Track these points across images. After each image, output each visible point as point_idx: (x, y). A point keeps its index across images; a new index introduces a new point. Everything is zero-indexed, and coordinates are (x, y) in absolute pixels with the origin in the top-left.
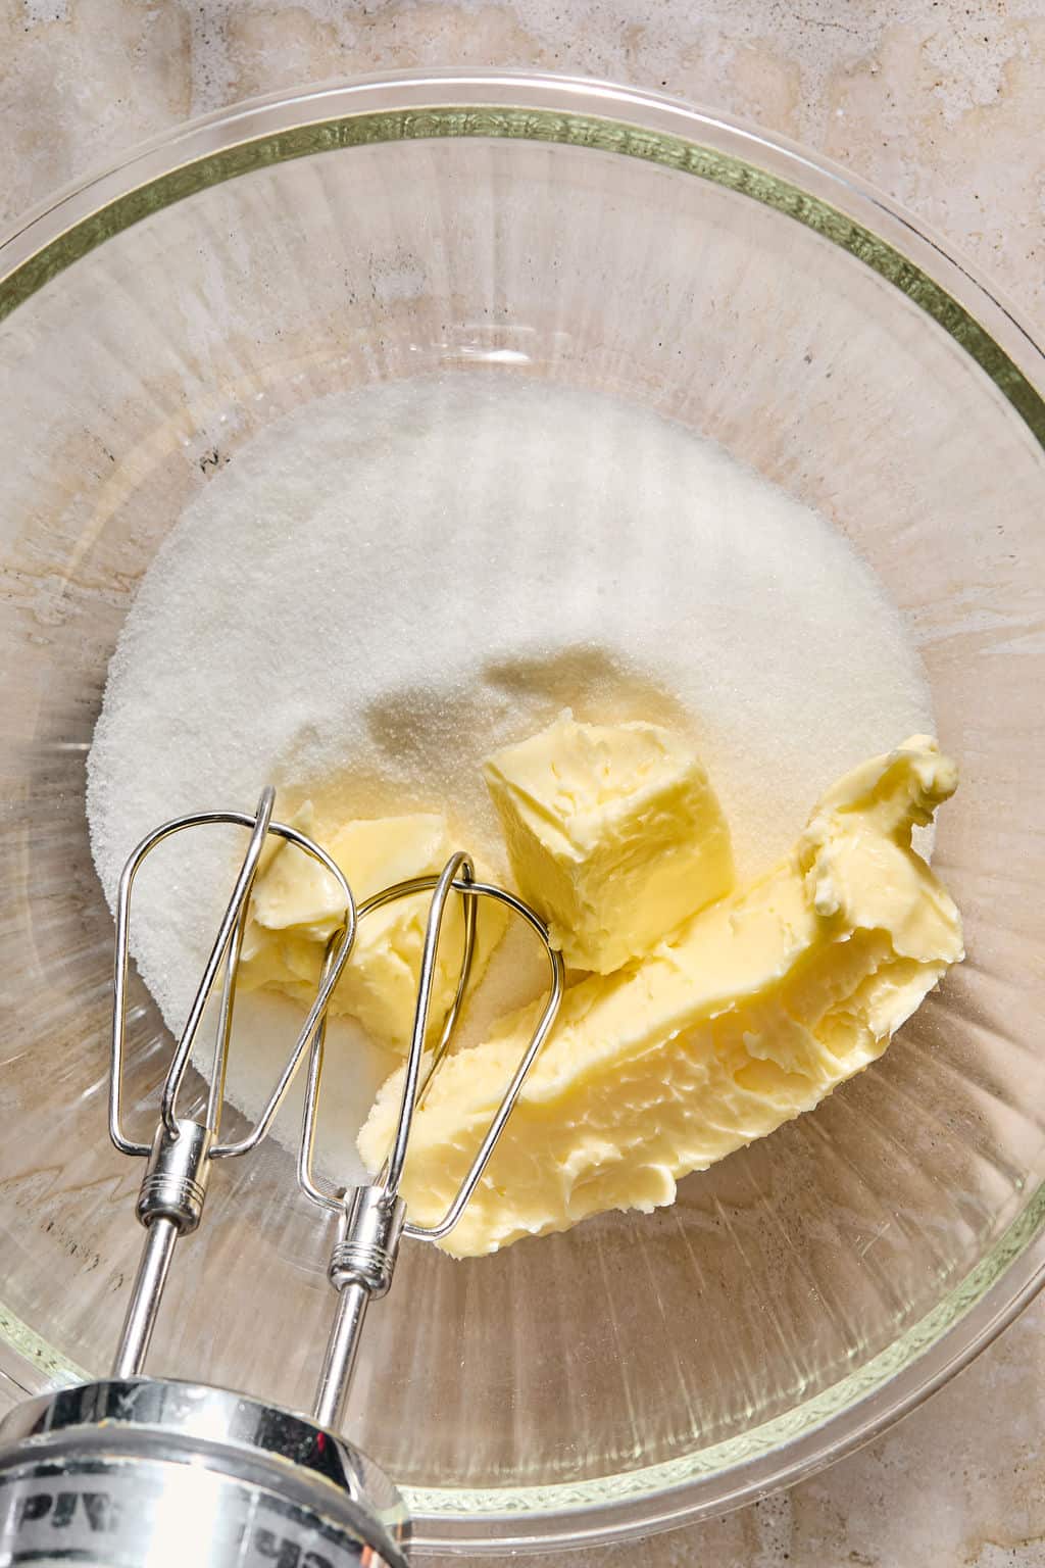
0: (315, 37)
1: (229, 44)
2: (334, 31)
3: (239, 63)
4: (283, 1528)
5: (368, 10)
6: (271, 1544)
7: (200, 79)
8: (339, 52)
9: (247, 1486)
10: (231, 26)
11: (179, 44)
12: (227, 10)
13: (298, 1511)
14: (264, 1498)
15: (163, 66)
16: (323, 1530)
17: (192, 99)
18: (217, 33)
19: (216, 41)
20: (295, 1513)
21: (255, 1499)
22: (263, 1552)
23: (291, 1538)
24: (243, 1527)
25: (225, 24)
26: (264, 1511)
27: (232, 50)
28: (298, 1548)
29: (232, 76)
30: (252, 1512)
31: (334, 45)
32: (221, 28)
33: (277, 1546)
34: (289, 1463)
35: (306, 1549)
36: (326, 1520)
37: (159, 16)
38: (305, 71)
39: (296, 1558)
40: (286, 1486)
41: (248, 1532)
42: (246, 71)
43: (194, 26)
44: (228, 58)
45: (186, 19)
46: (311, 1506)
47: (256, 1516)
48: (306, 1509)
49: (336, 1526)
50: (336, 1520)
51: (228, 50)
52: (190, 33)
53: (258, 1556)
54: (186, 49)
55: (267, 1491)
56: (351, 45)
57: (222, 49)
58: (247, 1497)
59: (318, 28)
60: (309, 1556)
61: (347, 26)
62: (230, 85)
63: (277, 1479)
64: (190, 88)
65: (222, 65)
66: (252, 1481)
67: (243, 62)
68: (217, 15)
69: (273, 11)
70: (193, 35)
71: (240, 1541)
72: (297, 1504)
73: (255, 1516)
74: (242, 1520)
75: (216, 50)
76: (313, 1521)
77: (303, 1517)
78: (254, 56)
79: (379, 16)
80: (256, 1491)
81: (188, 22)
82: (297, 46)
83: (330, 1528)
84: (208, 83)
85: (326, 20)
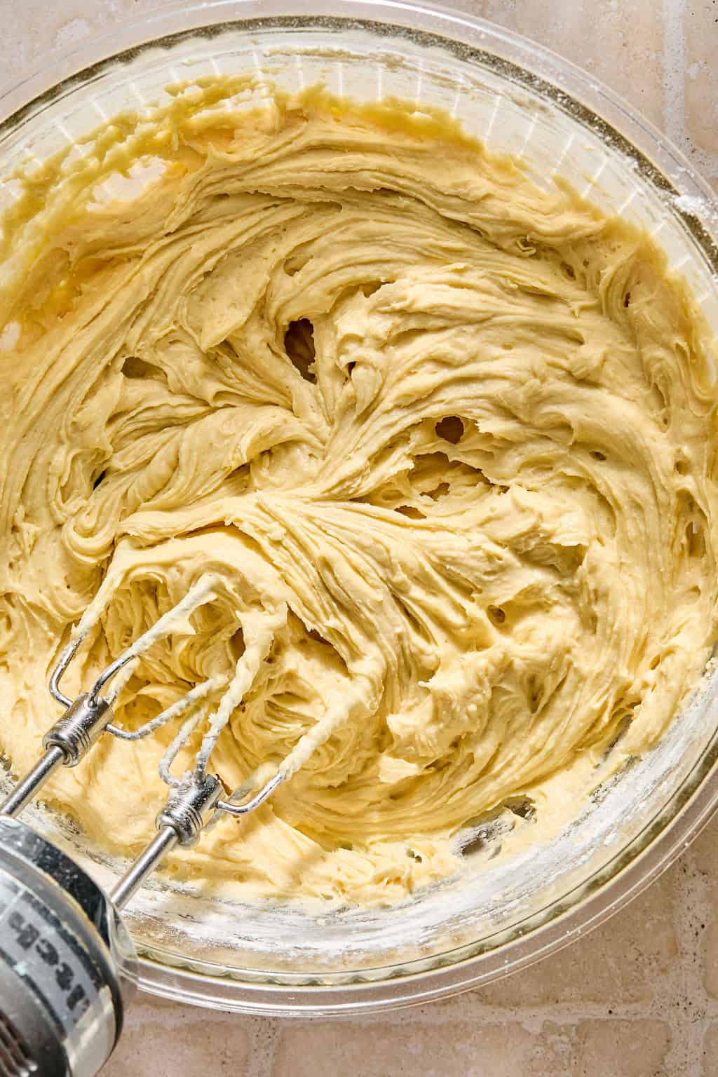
4: (32, 917)
6: (20, 923)
9: (19, 884)
13: (47, 912)
14: (27, 894)
16: (60, 930)
20: (44, 912)
21: (21, 893)
22: (13, 926)
23: (35, 926)
24: (6, 906)
26: (23, 903)
28: (38, 934)
30: (15, 900)
33: (24, 926)
34: (56, 884)
35: (43, 936)
36: (65, 925)
39: (34, 939)
40: (45, 893)
41: (7, 910)
46: (58, 912)
47: (17, 904)
48: (53, 912)
49: (71, 932)
50: (72, 928)
53: (8, 927)
55: (31, 892)
58: (16, 890)
60: (43, 941)
63: (40, 887)
66: (22, 881)
72: (48, 908)
74: (6, 901)
76: (56, 923)
77: (49, 917)
80: (23, 888)
83: (65, 932)
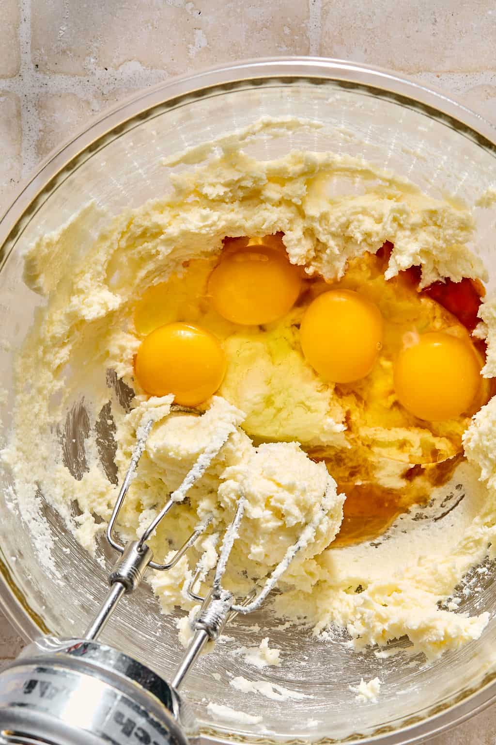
0: (80, 107)
1: (39, 112)
2: (88, 103)
3: (44, 120)
4: (129, 713)
5: (104, 93)
6: (122, 719)
7: (26, 128)
8: (91, 114)
9: (117, 691)
10: (40, 103)
11: (15, 112)
12: (38, 95)
13: (139, 708)
14: (123, 698)
15: (8, 123)
16: (149, 719)
17: (23, 138)
18: (33, 106)
19: (32, 110)
20: (136, 708)
21: (119, 698)
22: (117, 722)
23: (132, 719)
24: (110, 708)
25: (37, 102)
26: (122, 704)
27: (41, 115)
28: (135, 724)
29: (41, 127)
30: (116, 703)
31: (89, 111)
32: (35, 104)
33: (125, 721)
34: (140, 687)
35: (138, 725)
36: (151, 715)
37: (6, 99)
38: (76, 123)
39: (133, 728)
40: (135, 695)
41: (112, 711)
42: (48, 124)
43: (22, 103)
44: (39, 118)
45: (18, 100)
46: (145, 707)
47: (118, 705)
48: (142, 708)
49: (156, 719)
50: (157, 716)
51: (39, 114)
52: (20, 107)
53: (114, 722)
54: (19, 114)
55: (126, 696)
56: (97, 109)
57: (36, 113)
58: (115, 696)
59: (81, 102)
60: (139, 729)
61: (95, 101)
62: (40, 131)
63: (131, 691)
64: (22, 133)
65: (36, 121)
66: (119, 689)
67: (46, 120)
68: (33, 98)
69: (59, 95)
70: (22, 108)
71: (107, 714)
72: (139, 705)
73: (116, 705)
74: (110, 705)
75: (33, 115)
76: (145, 714)
77: (140, 711)
78: (51, 116)
79: (110, 96)
80: (120, 694)
81: (19, 101)
82: (71, 111)
83: (152, 720)
84: (30, 130)
85: (85, 98)
